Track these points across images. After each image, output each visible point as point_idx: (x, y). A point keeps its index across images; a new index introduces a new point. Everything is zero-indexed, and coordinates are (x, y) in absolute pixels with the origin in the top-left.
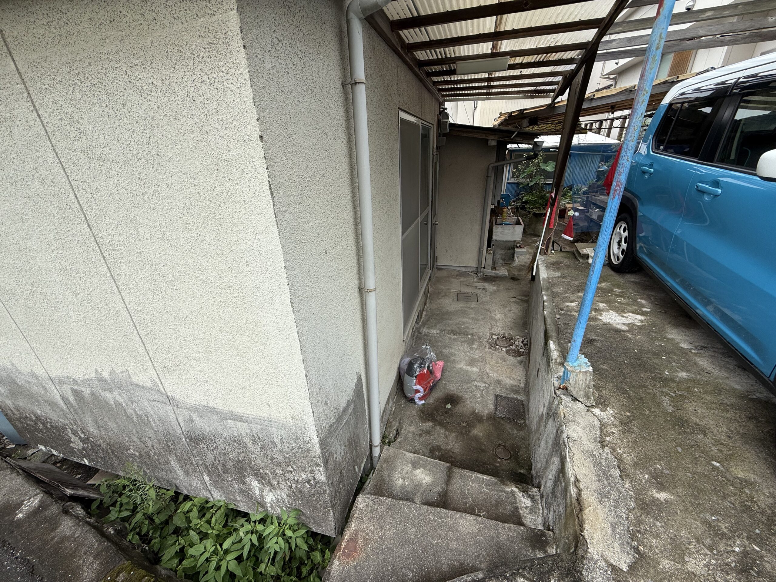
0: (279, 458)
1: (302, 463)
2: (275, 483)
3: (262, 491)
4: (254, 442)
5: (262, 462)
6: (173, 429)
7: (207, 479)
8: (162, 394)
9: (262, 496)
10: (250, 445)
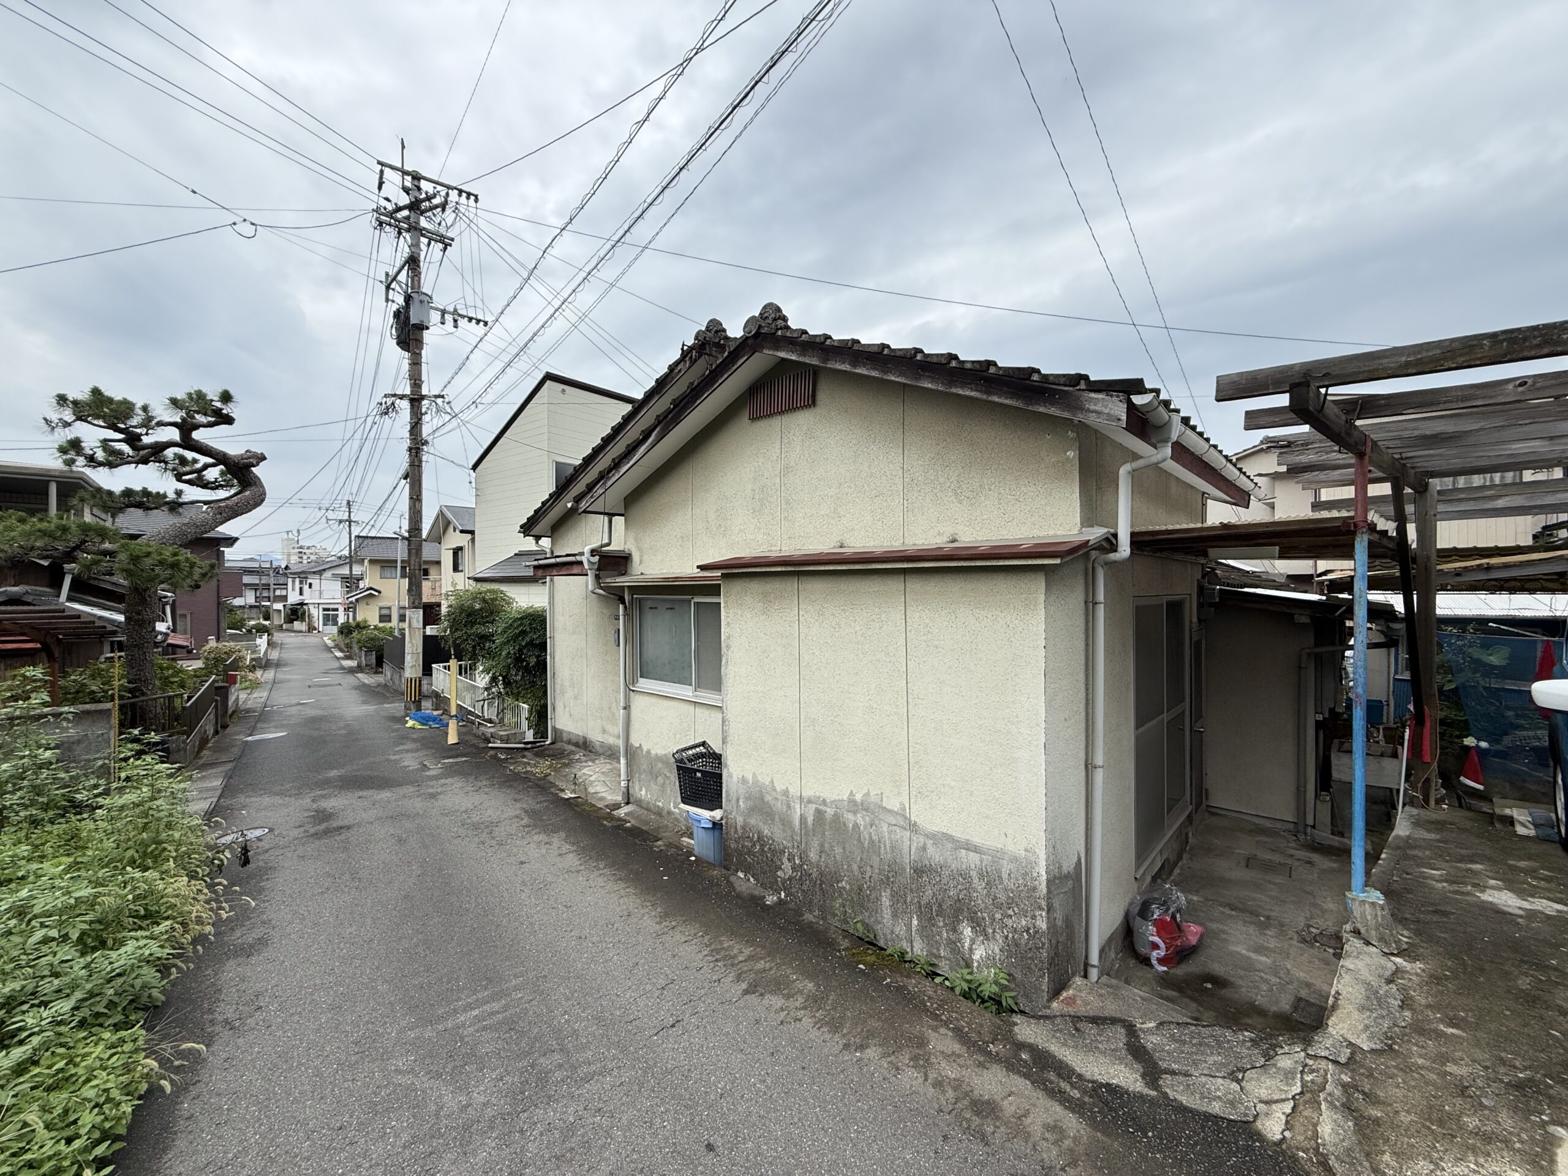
0: (1002, 897)
1: (1025, 904)
2: (991, 931)
3: (973, 941)
4: (981, 876)
5: (983, 902)
6: (902, 857)
7: (915, 922)
8: (906, 818)
9: (971, 950)
10: (976, 880)
